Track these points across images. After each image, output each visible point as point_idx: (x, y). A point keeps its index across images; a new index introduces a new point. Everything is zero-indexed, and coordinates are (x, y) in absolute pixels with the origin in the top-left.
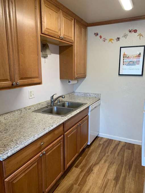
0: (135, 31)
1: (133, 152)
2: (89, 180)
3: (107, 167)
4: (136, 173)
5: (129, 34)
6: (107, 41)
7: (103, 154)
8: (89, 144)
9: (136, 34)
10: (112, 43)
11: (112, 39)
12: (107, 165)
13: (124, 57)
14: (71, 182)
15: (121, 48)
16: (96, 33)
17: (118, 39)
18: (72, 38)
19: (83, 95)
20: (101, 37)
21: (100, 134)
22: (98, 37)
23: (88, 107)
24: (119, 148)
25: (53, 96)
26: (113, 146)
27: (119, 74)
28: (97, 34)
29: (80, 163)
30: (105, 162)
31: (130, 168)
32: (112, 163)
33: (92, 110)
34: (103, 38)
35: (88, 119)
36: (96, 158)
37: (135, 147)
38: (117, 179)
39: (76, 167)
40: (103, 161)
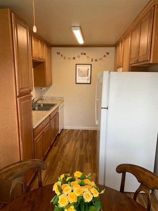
0: (85, 54)
1: (88, 134)
2: (65, 150)
3: (74, 143)
4: (91, 143)
5: (81, 55)
6: (66, 59)
7: (70, 138)
8: (59, 133)
9: (86, 56)
10: (70, 61)
11: (70, 58)
12: (74, 142)
13: (78, 71)
14: (55, 153)
15: (76, 64)
16: (58, 52)
17: (74, 58)
18: (44, 57)
19: (51, 99)
20: (62, 56)
21: (64, 127)
22: (60, 55)
23: (58, 107)
24: (79, 133)
25: (34, 99)
26: (75, 133)
27: (76, 83)
28: (59, 54)
29: (56, 144)
30: (72, 141)
31: (88, 141)
32: (76, 141)
33: (60, 108)
34: (63, 56)
35: (58, 115)
36: (66, 140)
37: (89, 131)
38: (81, 147)
39: (55, 146)
40: (71, 141)
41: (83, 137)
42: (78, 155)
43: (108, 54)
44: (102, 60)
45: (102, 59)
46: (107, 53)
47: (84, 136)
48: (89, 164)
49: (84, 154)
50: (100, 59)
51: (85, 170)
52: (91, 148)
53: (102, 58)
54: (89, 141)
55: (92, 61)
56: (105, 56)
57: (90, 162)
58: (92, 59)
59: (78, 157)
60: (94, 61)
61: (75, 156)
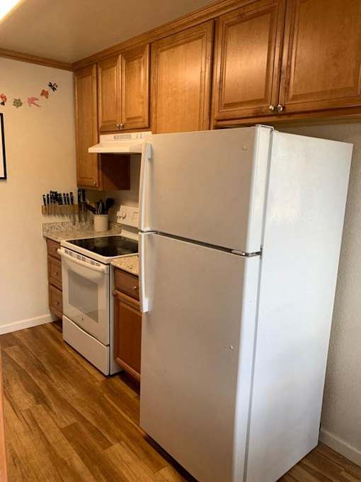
38: (40, 399)
41: (13, 363)
42: (55, 436)
43: (54, 89)
44: (37, 105)
45: (35, 102)
46: (50, 85)
47: (14, 357)
48: (117, 447)
49: (74, 420)
50: (32, 101)
51: (126, 476)
52: (74, 391)
53: (37, 99)
54: (48, 368)
55: (3, 104)
56: (44, 93)
57: (119, 440)
58: (4, 98)
59: (65, 441)
60: (9, 103)
61: (48, 443)
